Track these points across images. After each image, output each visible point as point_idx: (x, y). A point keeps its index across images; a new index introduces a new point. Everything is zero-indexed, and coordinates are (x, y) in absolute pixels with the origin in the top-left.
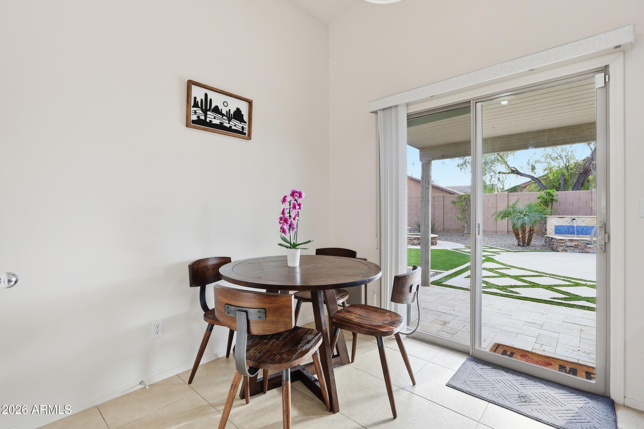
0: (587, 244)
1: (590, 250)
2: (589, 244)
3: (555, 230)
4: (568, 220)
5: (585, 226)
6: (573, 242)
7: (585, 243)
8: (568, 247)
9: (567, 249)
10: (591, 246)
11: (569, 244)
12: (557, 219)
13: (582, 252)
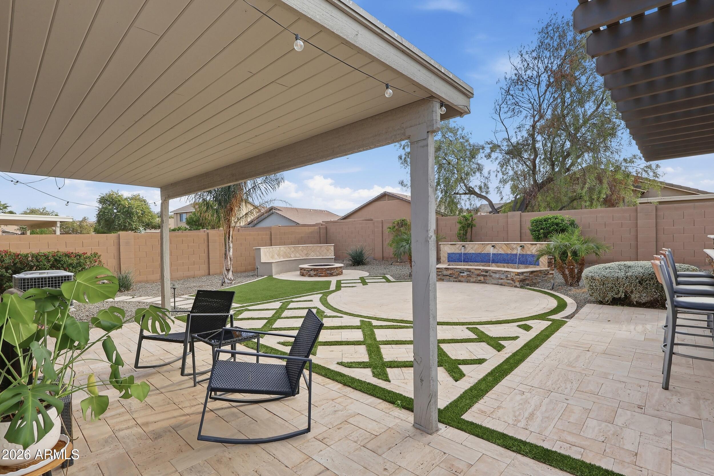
0: (460, 273)
1: (462, 279)
2: (462, 273)
3: (448, 258)
4: (459, 247)
5: (473, 254)
6: (448, 271)
7: (458, 271)
8: (444, 275)
9: (443, 278)
10: (463, 274)
11: (445, 273)
12: (449, 246)
13: (456, 281)
